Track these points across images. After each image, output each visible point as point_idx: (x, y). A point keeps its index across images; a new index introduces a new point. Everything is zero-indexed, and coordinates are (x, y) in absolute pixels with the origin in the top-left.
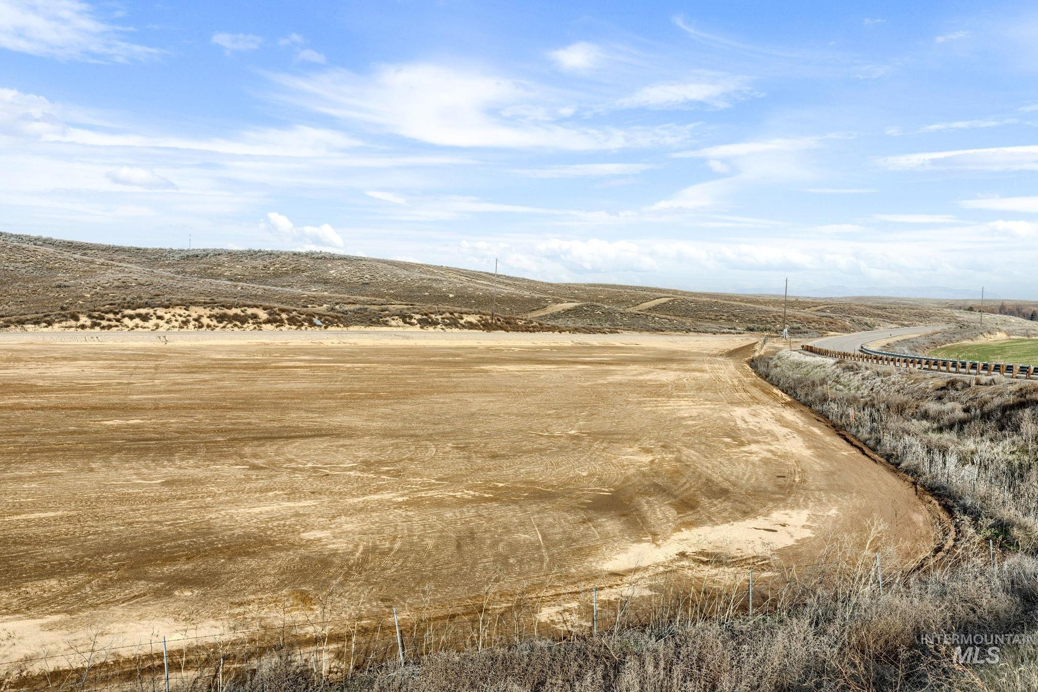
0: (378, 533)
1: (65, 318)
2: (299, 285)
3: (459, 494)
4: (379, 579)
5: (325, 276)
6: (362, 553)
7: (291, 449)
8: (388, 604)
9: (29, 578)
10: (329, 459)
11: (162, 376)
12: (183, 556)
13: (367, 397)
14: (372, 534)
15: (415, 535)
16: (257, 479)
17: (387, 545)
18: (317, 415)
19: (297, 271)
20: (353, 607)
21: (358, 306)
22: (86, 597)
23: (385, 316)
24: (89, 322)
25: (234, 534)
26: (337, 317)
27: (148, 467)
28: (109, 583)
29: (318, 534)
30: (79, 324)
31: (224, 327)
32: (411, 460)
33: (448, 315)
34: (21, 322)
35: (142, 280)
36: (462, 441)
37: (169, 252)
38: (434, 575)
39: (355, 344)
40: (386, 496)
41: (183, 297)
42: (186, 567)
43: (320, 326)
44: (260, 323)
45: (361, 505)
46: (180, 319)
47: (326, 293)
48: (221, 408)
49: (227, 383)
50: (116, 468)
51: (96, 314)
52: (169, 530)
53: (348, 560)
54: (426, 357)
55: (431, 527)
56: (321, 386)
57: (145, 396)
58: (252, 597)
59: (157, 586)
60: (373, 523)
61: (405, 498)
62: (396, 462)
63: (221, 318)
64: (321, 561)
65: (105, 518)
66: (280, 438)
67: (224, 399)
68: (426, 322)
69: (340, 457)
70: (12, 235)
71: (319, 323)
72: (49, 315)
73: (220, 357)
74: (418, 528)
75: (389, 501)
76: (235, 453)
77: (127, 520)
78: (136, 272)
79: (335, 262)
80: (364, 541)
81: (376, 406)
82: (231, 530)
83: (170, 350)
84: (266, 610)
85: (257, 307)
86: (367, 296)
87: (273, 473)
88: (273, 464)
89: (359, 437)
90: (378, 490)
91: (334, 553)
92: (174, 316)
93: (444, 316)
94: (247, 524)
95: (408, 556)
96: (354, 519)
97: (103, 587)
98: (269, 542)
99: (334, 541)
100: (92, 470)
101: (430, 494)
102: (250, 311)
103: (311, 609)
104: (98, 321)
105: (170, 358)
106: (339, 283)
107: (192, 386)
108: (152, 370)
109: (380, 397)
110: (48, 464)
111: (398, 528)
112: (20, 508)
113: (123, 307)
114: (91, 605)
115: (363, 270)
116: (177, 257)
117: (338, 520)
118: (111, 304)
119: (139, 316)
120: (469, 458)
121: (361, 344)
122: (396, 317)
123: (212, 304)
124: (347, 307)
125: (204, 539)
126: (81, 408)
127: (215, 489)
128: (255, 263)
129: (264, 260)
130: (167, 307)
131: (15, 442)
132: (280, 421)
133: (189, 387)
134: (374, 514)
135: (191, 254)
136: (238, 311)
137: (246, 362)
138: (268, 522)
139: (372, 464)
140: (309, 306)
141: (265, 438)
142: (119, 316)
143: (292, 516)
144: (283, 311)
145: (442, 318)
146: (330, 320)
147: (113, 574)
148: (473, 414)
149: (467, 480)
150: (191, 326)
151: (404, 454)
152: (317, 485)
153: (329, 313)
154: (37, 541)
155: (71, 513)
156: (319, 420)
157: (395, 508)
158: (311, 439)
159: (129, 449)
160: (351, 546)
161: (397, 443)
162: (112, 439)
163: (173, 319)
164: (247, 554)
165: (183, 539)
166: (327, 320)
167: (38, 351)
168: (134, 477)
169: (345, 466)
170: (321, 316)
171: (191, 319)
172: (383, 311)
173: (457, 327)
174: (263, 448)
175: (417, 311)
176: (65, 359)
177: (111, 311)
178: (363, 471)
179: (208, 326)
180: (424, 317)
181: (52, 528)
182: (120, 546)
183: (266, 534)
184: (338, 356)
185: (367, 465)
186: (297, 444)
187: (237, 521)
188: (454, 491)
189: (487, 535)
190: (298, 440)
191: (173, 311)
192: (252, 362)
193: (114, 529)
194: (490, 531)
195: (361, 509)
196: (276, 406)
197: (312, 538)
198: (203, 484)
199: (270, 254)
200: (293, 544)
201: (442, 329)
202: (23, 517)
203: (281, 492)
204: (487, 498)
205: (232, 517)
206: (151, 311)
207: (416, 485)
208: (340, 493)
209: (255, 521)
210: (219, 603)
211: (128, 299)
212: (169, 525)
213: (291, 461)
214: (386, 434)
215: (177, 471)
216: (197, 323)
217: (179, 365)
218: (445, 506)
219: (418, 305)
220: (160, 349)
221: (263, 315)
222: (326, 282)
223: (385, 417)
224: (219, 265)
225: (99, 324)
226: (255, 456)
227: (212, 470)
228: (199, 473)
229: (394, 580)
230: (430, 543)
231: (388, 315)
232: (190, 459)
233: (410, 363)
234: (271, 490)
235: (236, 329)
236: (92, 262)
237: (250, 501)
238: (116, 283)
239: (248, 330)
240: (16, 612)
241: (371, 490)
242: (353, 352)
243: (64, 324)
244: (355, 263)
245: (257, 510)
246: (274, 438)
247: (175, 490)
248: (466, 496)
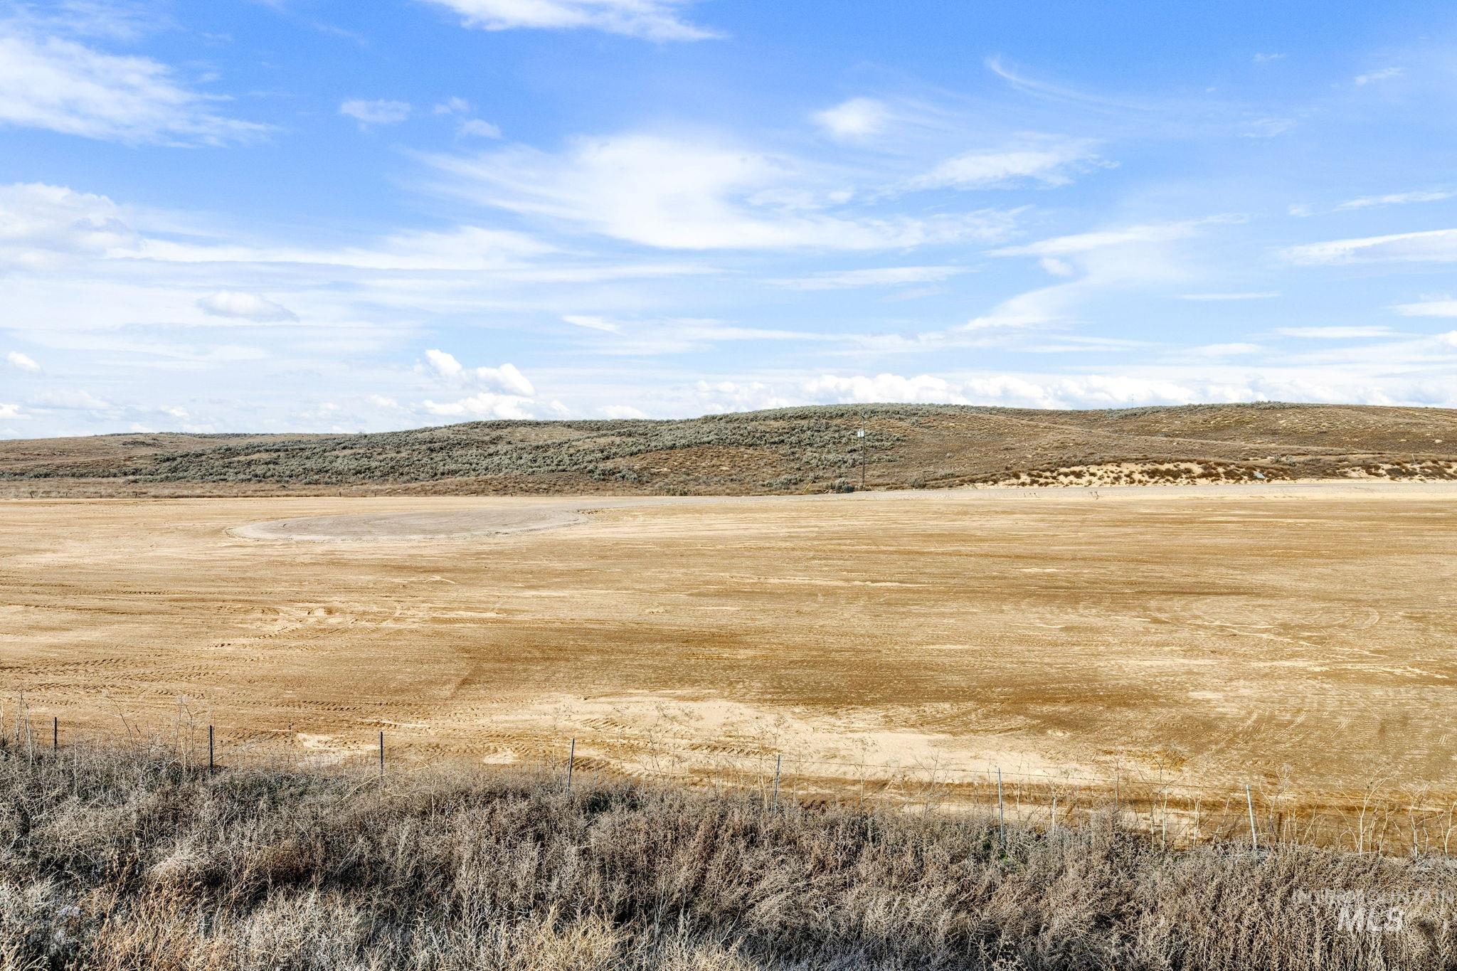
0: (1279, 703)
1: (1009, 476)
2: (1242, 438)
3: (1398, 671)
4: (1268, 752)
5: (1273, 427)
6: (1255, 722)
7: (1200, 606)
8: (1273, 780)
9: (930, 700)
10: (1240, 619)
11: (1086, 528)
12: (1064, 698)
13: (1304, 556)
14: (1273, 702)
15: (1326, 711)
16: (1156, 633)
17: (1288, 717)
18: (1239, 572)
19: (1240, 423)
20: (1229, 776)
21: (1309, 457)
22: (970, 723)
23: (1344, 467)
24: (1028, 480)
25: (1118, 684)
26: (1282, 470)
27: (1052, 613)
28: (992, 714)
29: (1209, 695)
30: (1020, 481)
31: (1156, 482)
32: (1343, 626)
33: (1430, 464)
34: (973, 481)
35: (1079, 440)
36: (1420, 610)
37: (1109, 413)
38: (1340, 758)
39: (1303, 497)
40: (1300, 663)
41: (1116, 455)
42: (1065, 709)
43: (1263, 480)
44: (1194, 478)
45: (1267, 671)
46: (1112, 475)
47: (1273, 445)
48: (1137, 561)
49: (1149, 537)
50: (1023, 611)
51: (1035, 473)
52: (1057, 673)
53: (1235, 727)
54: (1392, 512)
55: (1350, 704)
56: (1251, 542)
57: (1064, 548)
58: (1120, 748)
59: (1033, 722)
60: (1275, 691)
61: (1324, 669)
62: (1323, 628)
63: (1152, 474)
64: (1204, 724)
65: (1003, 655)
66: (1191, 593)
67: (1142, 553)
68: (1398, 472)
69: (1254, 617)
70: (972, 407)
71: (1260, 476)
72: (995, 475)
73: (1148, 511)
74: (1331, 705)
75: (1304, 669)
76: (1140, 606)
77: (1022, 659)
78: (1075, 432)
79: (1286, 411)
80: (1260, 709)
81: (1313, 566)
82: (1117, 679)
83: (1100, 505)
84: (1133, 763)
85: (1191, 461)
86: (1324, 445)
87: (1173, 628)
88: (1177, 619)
89: (1282, 597)
90: (1293, 656)
91: (1222, 718)
92: (1106, 472)
93: (1424, 465)
94: (1134, 676)
95: (1311, 733)
96: (1254, 684)
97: (986, 717)
98: (1153, 697)
99: (1226, 704)
100: (1002, 611)
101: (1358, 667)
102: (1183, 466)
103: (1180, 771)
104: (1037, 479)
105: (1098, 512)
106: (1291, 434)
107: (1113, 540)
108: (1079, 524)
109: (1321, 556)
110: (968, 604)
111: (1307, 700)
112: (937, 639)
113: (1059, 466)
114: (972, 731)
115: (1321, 418)
116: (1115, 417)
117: (1234, 683)
118: (1049, 463)
119: (1073, 473)
120: (1424, 631)
121: (1309, 498)
122: (1357, 468)
123: (1145, 460)
124: (1295, 459)
125: (1088, 685)
126: (1007, 557)
127: (1111, 639)
128: (1194, 418)
129: (1203, 414)
130: (1099, 464)
131: (946, 583)
132: (1196, 576)
133: (1110, 540)
134: (1279, 682)
135: (1129, 412)
136: (1171, 466)
137: (1174, 516)
138: (1157, 676)
139: (1292, 628)
140: (1251, 458)
141: (1175, 593)
142: (1055, 474)
143: (1184, 673)
144: (1219, 464)
145: (1421, 468)
146: (1273, 473)
147: (997, 706)
148: (1443, 580)
149: (1415, 655)
150: (1122, 481)
151: (1335, 620)
152: (1220, 644)
153: (1273, 466)
154: (943, 669)
155: (975, 648)
156: (1239, 577)
157: (1308, 678)
158: (1225, 597)
159: (1039, 595)
160: (1243, 713)
161: (1329, 608)
162: (1027, 585)
163: (1105, 475)
164: (1127, 705)
165: (1068, 682)
166: (1271, 473)
167: (983, 506)
168: (1038, 621)
169: (1258, 627)
170: (1263, 469)
171: (1122, 475)
172: (1340, 461)
173: (1442, 477)
174: (1170, 603)
175: (1387, 460)
176: (1004, 512)
177: (1048, 470)
178: (1279, 634)
179: (1140, 482)
180: (1396, 467)
181: (958, 659)
182: (1010, 682)
183: (1151, 688)
184: (1280, 510)
185: (1285, 628)
186: (1208, 601)
187: (1124, 672)
188: (1393, 667)
189: (1427, 723)
190: (1210, 596)
191: (1105, 468)
192: (1180, 516)
193: (1008, 666)
194: (1433, 718)
195: (1266, 675)
196: (1195, 561)
197: (1200, 698)
198: (1099, 633)
199: (1211, 408)
200: (1177, 701)
201: (1421, 480)
202: (937, 647)
203: (1178, 648)
204: (1438, 679)
205: (1120, 667)
206: (1085, 469)
207: (1342, 655)
208: (1245, 655)
209: (1143, 673)
210: (1087, 748)
211: (1064, 458)
212: (1058, 668)
213: (1196, 617)
214: (1318, 596)
215: (1078, 618)
216: (1128, 479)
217: (1105, 518)
218: (1375, 683)
219: (1388, 454)
220: (1090, 504)
221: (1197, 469)
222: (1274, 433)
223: (1321, 577)
224: (1157, 422)
225: (1037, 482)
226: (1159, 610)
227: (1112, 621)
228: (1099, 622)
229: (1287, 756)
230: (1344, 722)
231: (1347, 466)
232: (1093, 608)
233: (1369, 519)
234: (1168, 645)
235: (1168, 484)
236: (1036, 426)
237: (1143, 654)
238: (1056, 444)
239: (1181, 484)
240: (913, 726)
241: (1283, 656)
242: (1300, 507)
243: (1007, 482)
244: (1310, 411)
245: (1147, 663)
246: (1184, 593)
247: (1071, 636)
248: (1408, 674)
